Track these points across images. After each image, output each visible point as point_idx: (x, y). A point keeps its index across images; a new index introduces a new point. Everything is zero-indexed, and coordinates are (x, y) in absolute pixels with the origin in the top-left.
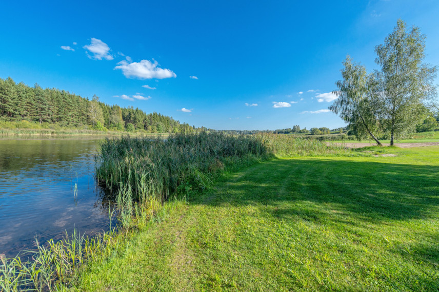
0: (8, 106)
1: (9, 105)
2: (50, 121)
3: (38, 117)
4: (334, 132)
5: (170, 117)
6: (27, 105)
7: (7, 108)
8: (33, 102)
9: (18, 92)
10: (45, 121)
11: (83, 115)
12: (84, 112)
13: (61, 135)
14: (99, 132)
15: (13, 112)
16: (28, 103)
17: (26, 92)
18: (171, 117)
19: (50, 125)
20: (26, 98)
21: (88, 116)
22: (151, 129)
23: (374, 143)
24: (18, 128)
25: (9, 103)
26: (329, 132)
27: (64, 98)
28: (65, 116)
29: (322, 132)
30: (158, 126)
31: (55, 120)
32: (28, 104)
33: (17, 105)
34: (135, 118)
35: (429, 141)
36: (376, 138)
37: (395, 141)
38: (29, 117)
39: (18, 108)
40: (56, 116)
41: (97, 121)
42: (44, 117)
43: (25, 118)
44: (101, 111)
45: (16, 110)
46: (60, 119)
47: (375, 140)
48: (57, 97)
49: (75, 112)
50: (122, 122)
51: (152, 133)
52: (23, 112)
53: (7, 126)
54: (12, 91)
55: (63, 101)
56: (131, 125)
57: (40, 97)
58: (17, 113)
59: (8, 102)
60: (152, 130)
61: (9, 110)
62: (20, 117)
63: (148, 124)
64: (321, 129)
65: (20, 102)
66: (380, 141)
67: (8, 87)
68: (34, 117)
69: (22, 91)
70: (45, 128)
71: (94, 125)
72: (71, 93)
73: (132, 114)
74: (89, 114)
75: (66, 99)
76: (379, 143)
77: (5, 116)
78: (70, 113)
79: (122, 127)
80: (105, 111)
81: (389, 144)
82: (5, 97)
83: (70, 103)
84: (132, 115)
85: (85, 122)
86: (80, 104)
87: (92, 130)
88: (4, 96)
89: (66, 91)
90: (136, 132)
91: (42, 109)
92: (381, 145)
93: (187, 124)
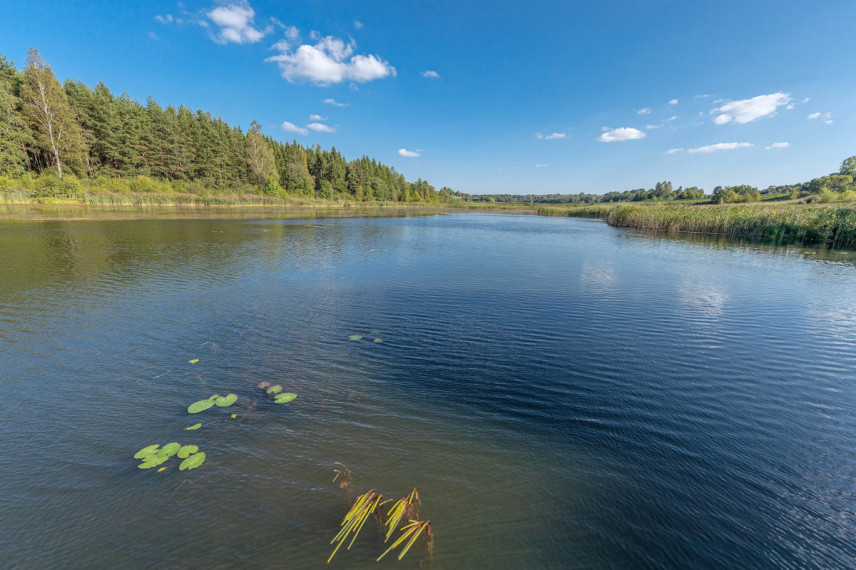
0: (109, 145)
1: (112, 144)
2: (185, 177)
3: (164, 169)
4: (771, 195)
5: (390, 167)
6: (140, 144)
7: (109, 151)
8: (151, 137)
9: (121, 114)
10: (176, 177)
11: (240, 163)
12: (241, 158)
13: (213, 206)
14: (274, 199)
15: (120, 158)
16: (142, 138)
17: (135, 114)
18: (393, 168)
19: (187, 185)
20: (137, 128)
21: (248, 165)
22: (361, 193)
24: (136, 191)
25: (110, 139)
26: (759, 197)
27: (203, 127)
28: (210, 165)
29: (741, 198)
30: (373, 186)
31: (192, 174)
32: (143, 142)
33: (124, 142)
34: (330, 169)
38: (147, 169)
39: (126, 150)
40: (193, 166)
41: (267, 177)
42: (173, 168)
43: (141, 170)
44: (270, 155)
45: (124, 154)
46: (200, 173)
48: (191, 126)
49: (226, 158)
50: (311, 180)
51: (364, 200)
52: (136, 159)
53: (116, 188)
54: (112, 113)
55: (203, 133)
56: (327, 185)
57: (161, 126)
58: (126, 159)
59: (108, 136)
60: (365, 194)
61: (112, 153)
62: (132, 169)
63: (354, 183)
64: (736, 190)
65: (129, 136)
67: (102, 103)
68: (157, 168)
69: (128, 112)
70: (180, 191)
71: (261, 184)
72: (214, 117)
73: (325, 161)
74: (250, 162)
75: (207, 130)
77: (107, 166)
78: (218, 160)
79: (312, 188)
80: (277, 156)
82: (102, 127)
83: (215, 137)
84: (325, 164)
85: (245, 179)
86: (233, 139)
87: (262, 195)
88: (99, 124)
89: (204, 111)
90: (336, 199)
91: (170, 151)
93: (425, 182)
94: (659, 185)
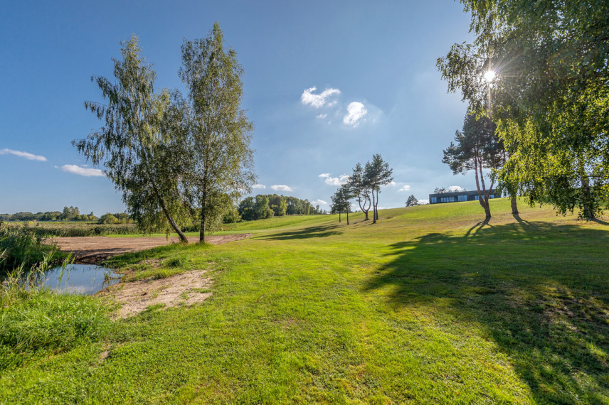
23: (174, 237)
29: (120, 221)
35: (236, 232)
36: (179, 229)
37: (206, 233)
47: (177, 231)
66: (186, 234)
76: (182, 238)
81: (198, 239)
92: (187, 242)
94: (66, 210)
